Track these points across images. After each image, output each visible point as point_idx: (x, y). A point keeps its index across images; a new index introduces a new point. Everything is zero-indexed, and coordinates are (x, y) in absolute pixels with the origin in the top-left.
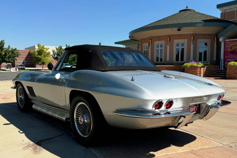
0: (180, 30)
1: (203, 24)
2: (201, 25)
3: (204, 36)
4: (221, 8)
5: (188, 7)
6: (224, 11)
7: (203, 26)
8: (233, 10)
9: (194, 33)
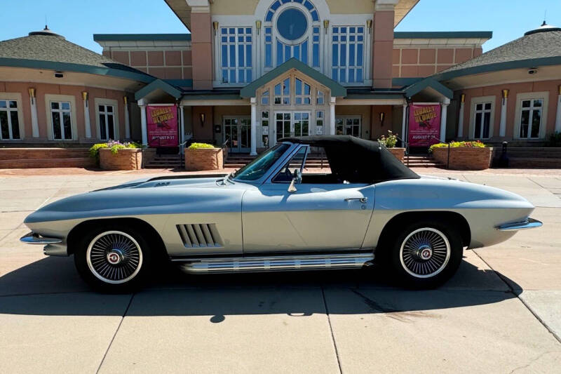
0: (61, 76)
1: (107, 70)
2: (104, 72)
3: (107, 93)
4: (103, 43)
5: (48, 28)
6: (108, 49)
7: (108, 74)
8: (123, 49)
9: (87, 85)
